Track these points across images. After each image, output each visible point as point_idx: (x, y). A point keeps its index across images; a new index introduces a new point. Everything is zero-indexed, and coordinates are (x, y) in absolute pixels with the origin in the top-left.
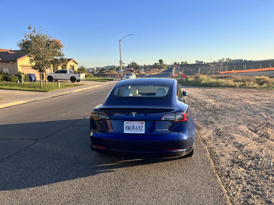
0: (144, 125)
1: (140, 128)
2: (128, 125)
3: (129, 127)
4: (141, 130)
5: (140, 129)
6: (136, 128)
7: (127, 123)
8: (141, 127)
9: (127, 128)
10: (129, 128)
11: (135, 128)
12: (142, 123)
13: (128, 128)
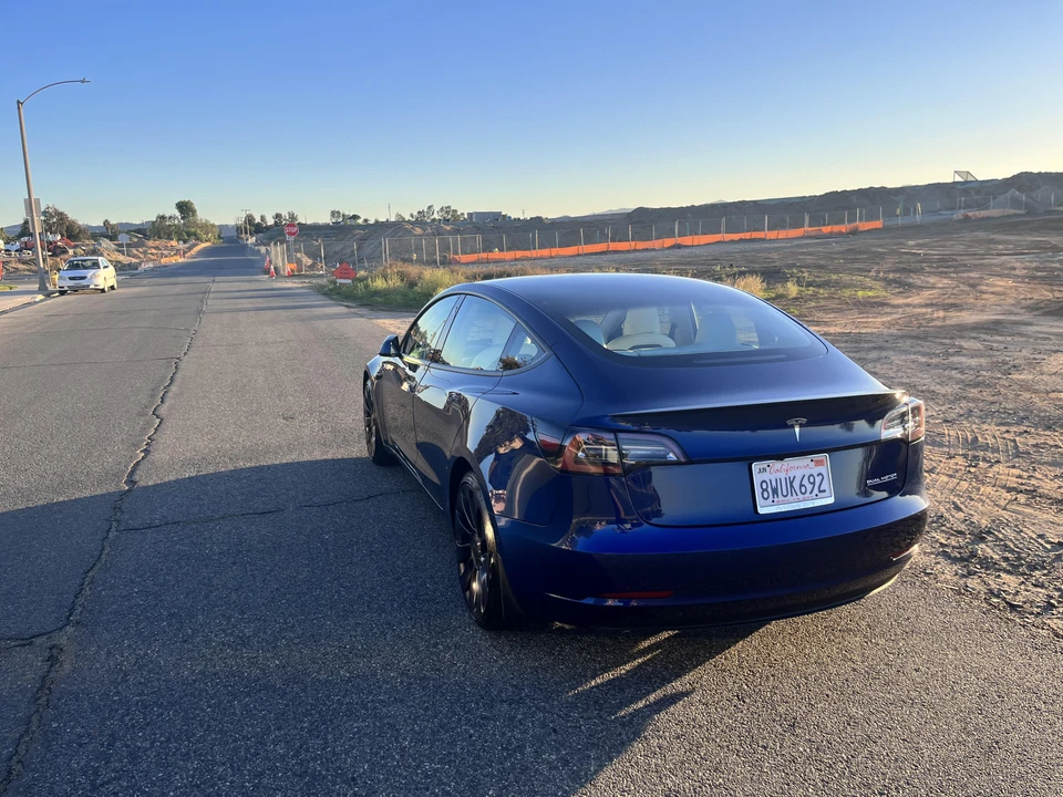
0: (825, 469)
1: (814, 483)
2: (766, 476)
3: (774, 484)
4: (820, 491)
5: (816, 491)
6: (801, 485)
7: (765, 470)
8: (818, 480)
9: (766, 490)
10: (775, 491)
11: (796, 485)
12: (820, 463)
13: (769, 489)
